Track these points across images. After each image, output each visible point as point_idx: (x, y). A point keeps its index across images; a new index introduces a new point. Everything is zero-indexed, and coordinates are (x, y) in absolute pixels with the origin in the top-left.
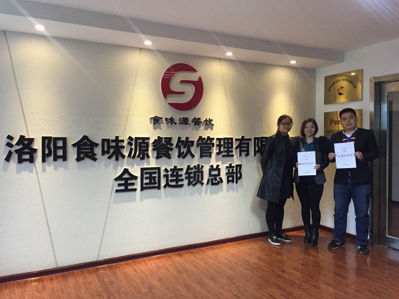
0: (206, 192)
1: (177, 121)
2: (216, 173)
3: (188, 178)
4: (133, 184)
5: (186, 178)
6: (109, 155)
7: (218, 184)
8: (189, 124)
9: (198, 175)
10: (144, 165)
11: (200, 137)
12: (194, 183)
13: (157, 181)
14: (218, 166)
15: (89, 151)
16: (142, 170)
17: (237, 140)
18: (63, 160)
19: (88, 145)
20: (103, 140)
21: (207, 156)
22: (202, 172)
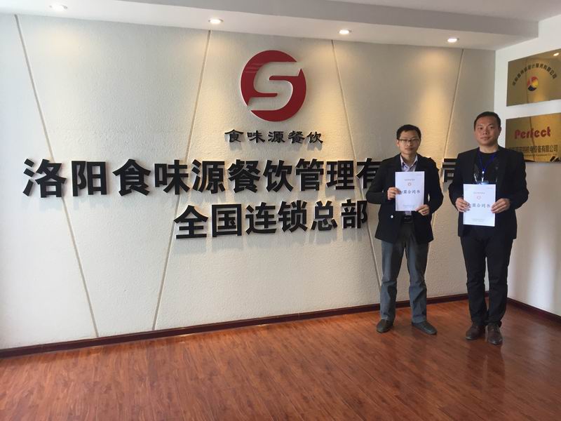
0: (311, 241)
1: (266, 137)
2: (327, 213)
3: (284, 220)
4: (202, 228)
5: (280, 220)
6: (165, 187)
7: (329, 229)
8: (284, 142)
9: (299, 217)
10: (217, 201)
11: (302, 161)
12: (292, 227)
13: (236, 224)
14: (329, 203)
15: (138, 180)
16: (214, 207)
17: (359, 164)
18: (102, 194)
19: (136, 173)
20: (157, 166)
21: (313, 188)
22: (305, 212)
